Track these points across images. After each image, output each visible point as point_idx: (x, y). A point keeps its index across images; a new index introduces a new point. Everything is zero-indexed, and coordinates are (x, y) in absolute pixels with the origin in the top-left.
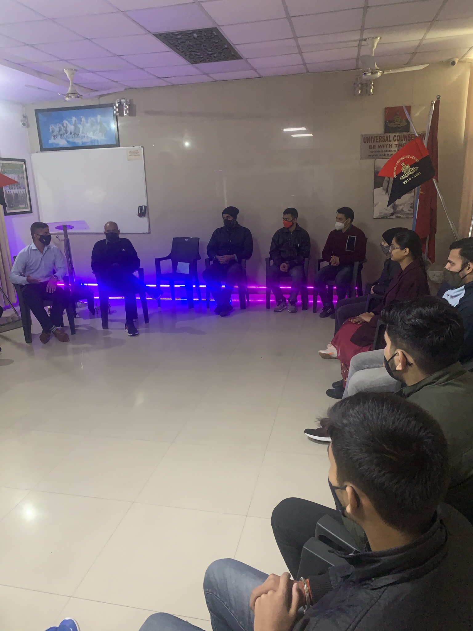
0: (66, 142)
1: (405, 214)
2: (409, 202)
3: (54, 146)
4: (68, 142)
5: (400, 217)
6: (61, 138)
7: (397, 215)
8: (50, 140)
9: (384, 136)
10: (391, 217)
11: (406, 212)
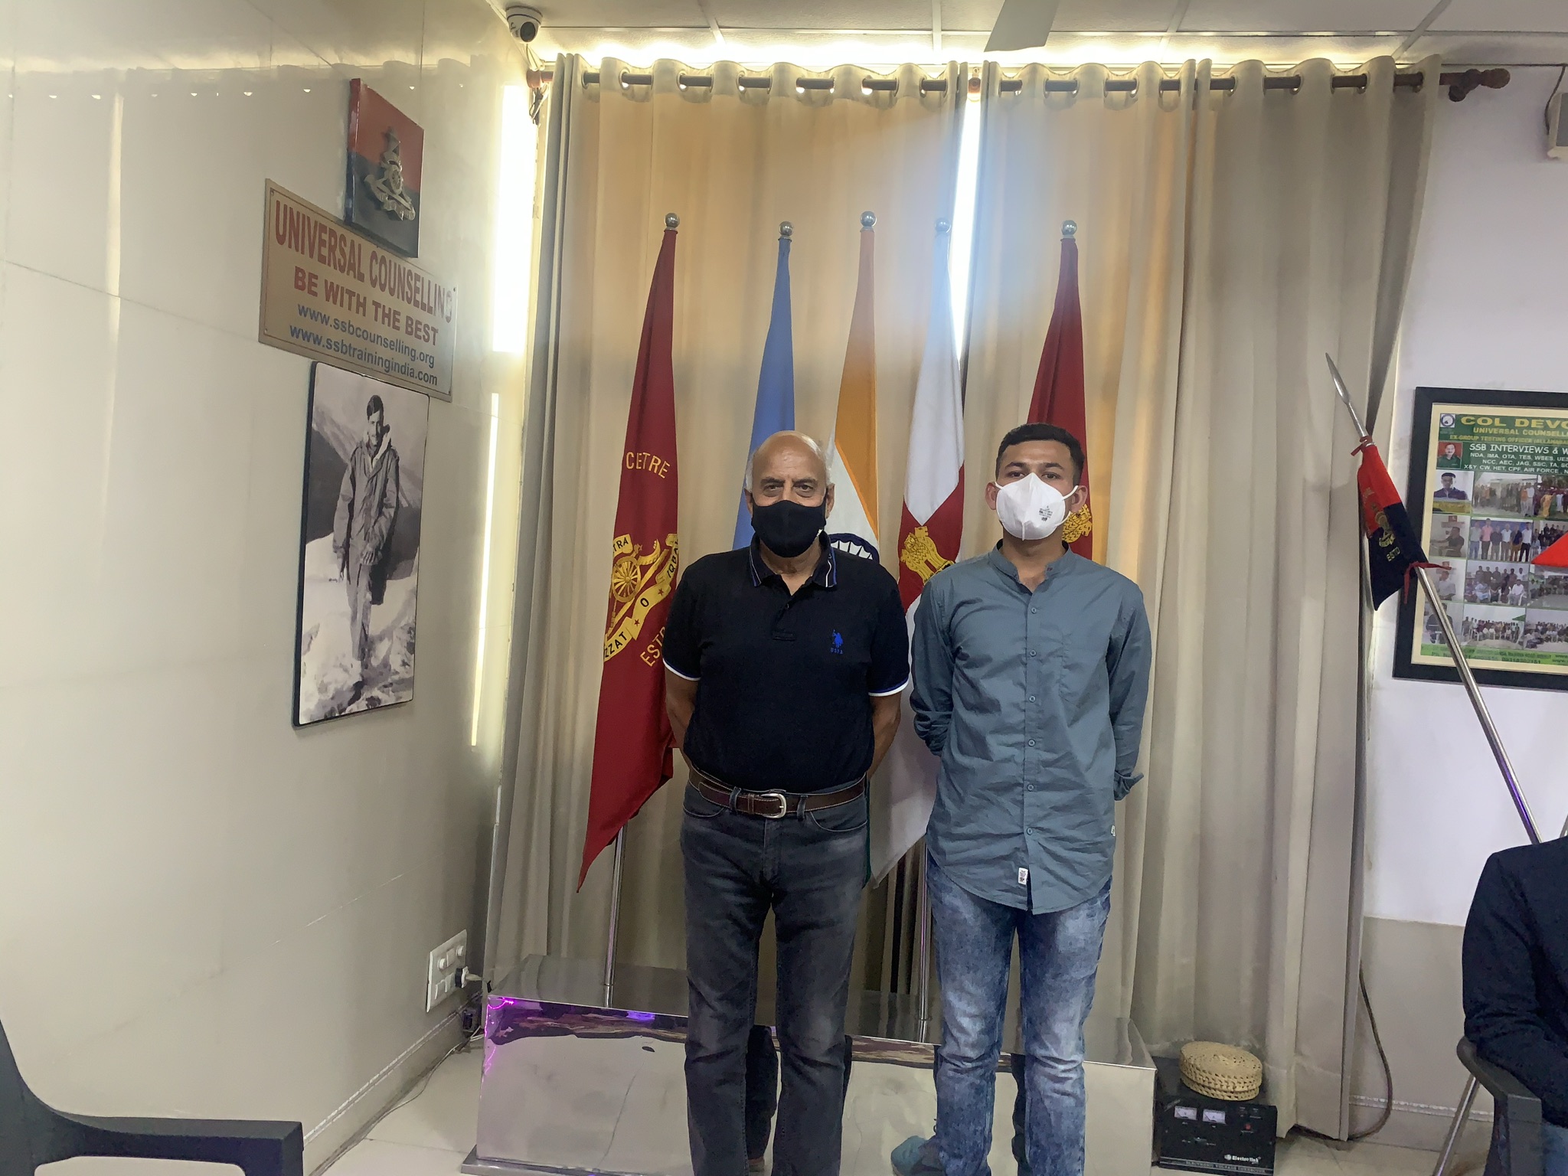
1: (391, 684)
2: (403, 623)
5: (379, 701)
7: (369, 696)
9: (343, 238)
10: (354, 707)
11: (397, 673)
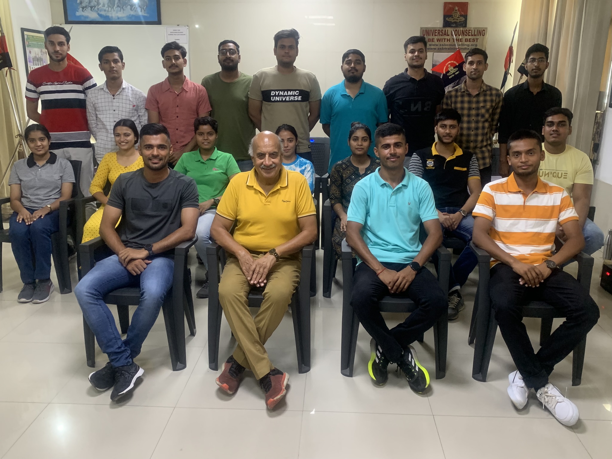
0: (97, 15)
3: (83, 19)
4: (100, 15)
6: (91, 10)
8: (78, 11)
9: (442, 30)
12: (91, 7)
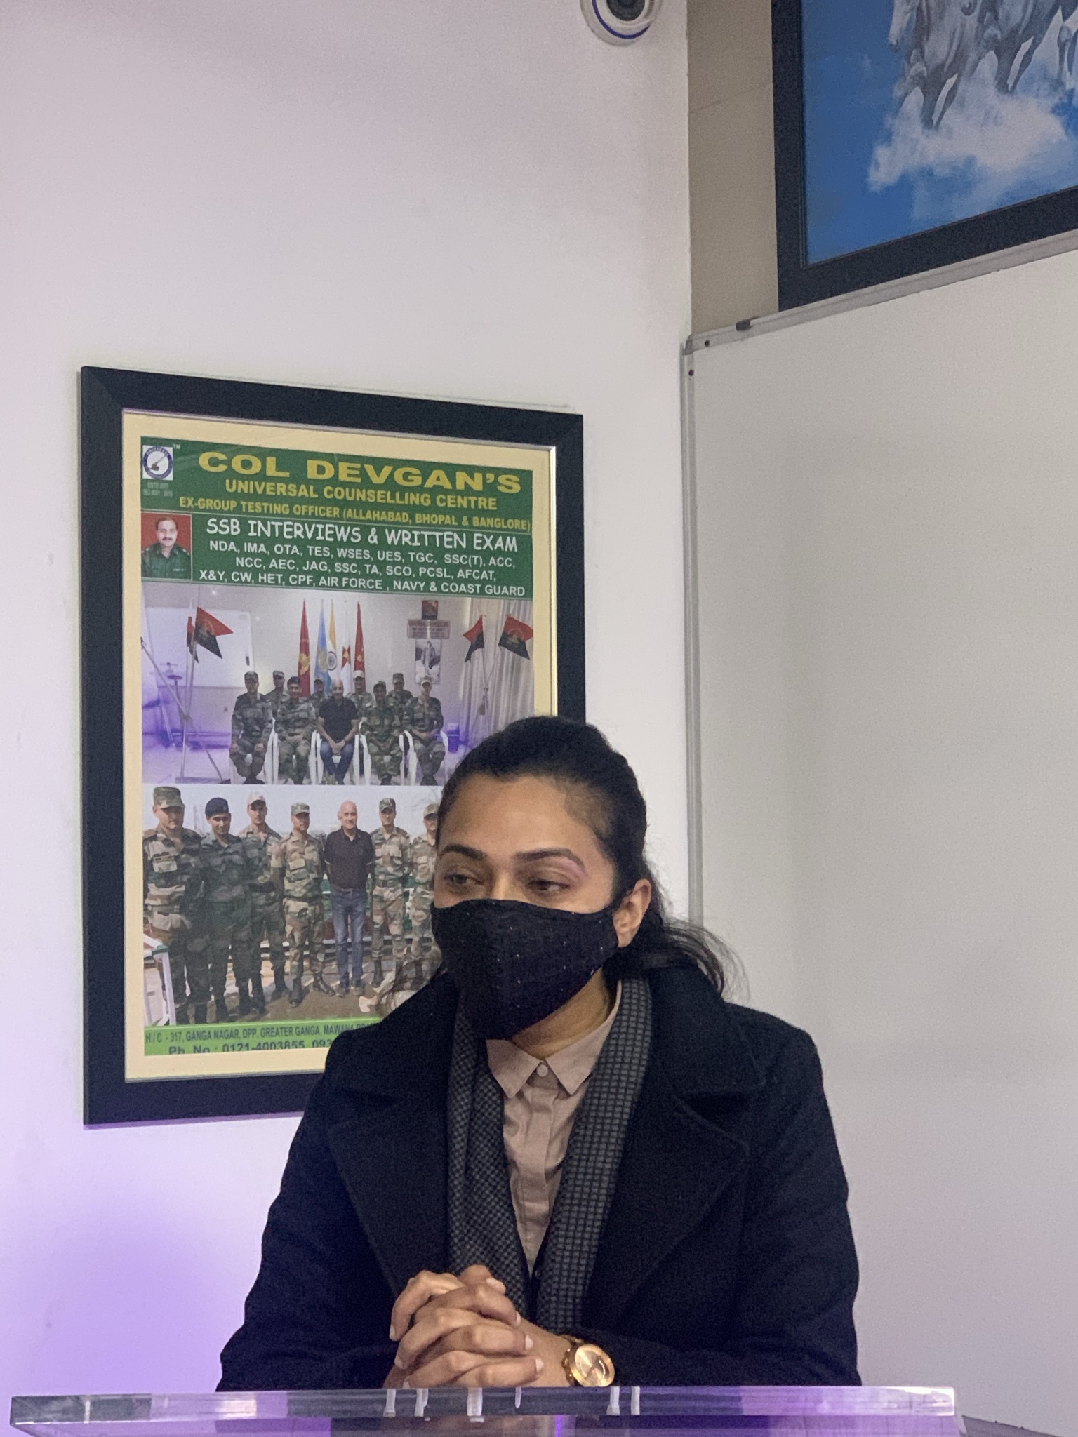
12: (1005, 49)
